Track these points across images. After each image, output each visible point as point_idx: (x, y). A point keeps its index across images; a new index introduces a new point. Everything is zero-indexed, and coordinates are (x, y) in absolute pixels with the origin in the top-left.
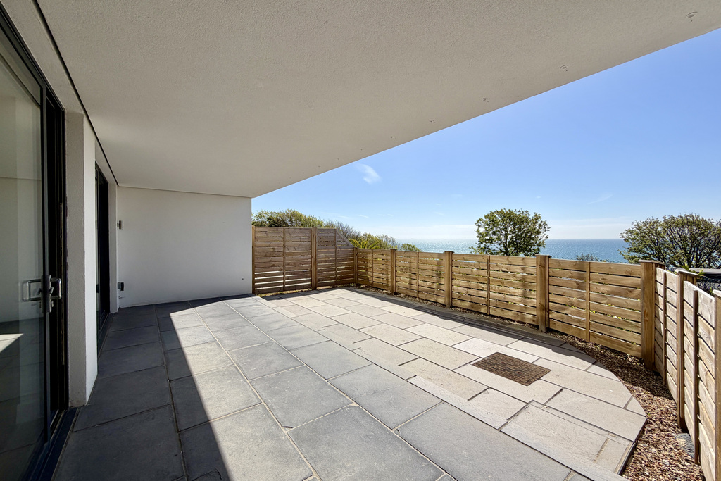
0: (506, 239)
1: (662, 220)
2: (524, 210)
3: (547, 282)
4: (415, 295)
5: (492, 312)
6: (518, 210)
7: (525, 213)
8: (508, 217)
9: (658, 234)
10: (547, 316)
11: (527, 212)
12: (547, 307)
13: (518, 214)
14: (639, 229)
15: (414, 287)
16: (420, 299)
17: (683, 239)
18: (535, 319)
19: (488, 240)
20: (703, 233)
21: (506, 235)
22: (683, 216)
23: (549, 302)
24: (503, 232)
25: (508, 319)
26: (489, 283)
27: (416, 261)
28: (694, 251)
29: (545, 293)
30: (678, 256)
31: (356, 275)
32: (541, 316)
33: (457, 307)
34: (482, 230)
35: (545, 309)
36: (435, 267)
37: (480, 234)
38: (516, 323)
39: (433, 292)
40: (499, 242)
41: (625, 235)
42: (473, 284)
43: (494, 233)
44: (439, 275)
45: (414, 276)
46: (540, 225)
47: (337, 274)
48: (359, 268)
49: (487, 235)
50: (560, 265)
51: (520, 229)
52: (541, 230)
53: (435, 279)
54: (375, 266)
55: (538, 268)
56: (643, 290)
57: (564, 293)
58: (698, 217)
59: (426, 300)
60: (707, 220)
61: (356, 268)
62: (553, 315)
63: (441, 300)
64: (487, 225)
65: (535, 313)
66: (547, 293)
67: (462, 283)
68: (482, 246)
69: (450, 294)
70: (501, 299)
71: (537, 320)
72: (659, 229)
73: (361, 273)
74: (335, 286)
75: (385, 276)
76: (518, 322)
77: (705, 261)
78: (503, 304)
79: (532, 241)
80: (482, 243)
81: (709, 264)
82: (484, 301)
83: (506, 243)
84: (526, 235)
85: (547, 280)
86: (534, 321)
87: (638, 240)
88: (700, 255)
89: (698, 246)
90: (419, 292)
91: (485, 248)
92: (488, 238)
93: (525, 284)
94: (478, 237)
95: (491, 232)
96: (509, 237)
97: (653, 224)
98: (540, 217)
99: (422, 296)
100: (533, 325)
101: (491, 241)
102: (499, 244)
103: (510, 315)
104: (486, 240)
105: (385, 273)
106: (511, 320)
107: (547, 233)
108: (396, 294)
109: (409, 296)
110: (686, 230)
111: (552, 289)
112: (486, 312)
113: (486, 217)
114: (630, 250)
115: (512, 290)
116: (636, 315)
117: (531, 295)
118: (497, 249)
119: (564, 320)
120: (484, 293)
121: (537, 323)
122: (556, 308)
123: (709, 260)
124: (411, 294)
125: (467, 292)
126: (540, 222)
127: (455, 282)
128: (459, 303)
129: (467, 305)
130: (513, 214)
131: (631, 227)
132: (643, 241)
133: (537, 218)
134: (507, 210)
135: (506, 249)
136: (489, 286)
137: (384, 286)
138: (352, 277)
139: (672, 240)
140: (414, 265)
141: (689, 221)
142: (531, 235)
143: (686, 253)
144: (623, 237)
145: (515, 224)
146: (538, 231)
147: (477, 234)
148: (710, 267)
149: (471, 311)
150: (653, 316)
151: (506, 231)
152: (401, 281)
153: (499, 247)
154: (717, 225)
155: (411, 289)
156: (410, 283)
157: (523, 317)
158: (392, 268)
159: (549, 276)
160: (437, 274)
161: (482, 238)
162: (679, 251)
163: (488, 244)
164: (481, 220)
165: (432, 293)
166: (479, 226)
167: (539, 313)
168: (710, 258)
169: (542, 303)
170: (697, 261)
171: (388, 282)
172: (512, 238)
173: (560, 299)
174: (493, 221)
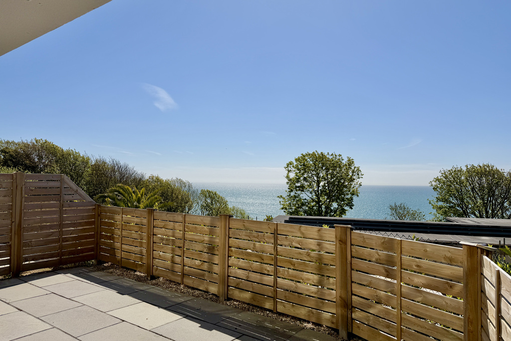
0: (319, 186)
1: (464, 169)
2: (337, 154)
3: (349, 266)
4: (179, 279)
5: (280, 309)
6: (330, 154)
7: (338, 157)
8: (320, 161)
9: (461, 183)
10: (349, 316)
11: (340, 155)
12: (349, 302)
13: (331, 157)
14: (446, 177)
15: (178, 268)
16: (186, 286)
17: (482, 188)
18: (335, 321)
19: (298, 187)
20: (497, 183)
21: (318, 182)
22: (481, 165)
23: (352, 294)
24: (315, 178)
25: (300, 319)
26: (276, 265)
27: (181, 228)
28: (490, 201)
29: (347, 282)
30: (478, 207)
31: (97, 247)
32: (342, 315)
33: (235, 300)
34: (292, 175)
35: (347, 305)
36: (206, 238)
37: (290, 180)
38: (310, 326)
39: (203, 275)
40: (311, 190)
41: (434, 183)
42: (256, 265)
43: (305, 179)
44: (211, 250)
45: (179, 252)
46: (353, 172)
47: (61, 247)
48: (102, 236)
49: (298, 182)
50: (364, 242)
51: (333, 176)
52: (354, 177)
53: (206, 256)
54: (124, 233)
55: (338, 245)
56: (466, 285)
57: (370, 283)
58: (493, 166)
59: (193, 288)
60: (500, 170)
61: (97, 236)
62: (357, 314)
63: (213, 289)
64: (298, 169)
65: (334, 311)
66: (349, 282)
67: (242, 263)
68: (292, 194)
69: (225, 280)
70: (292, 289)
71: (337, 321)
72: (463, 178)
73: (105, 244)
74: (58, 268)
75: (138, 249)
76: (314, 323)
77: (499, 210)
78: (296, 297)
79: (345, 189)
80: (292, 191)
81: (502, 214)
82: (269, 291)
83: (318, 191)
84: (339, 182)
85: (349, 262)
86: (333, 323)
87: (445, 189)
88: (495, 205)
89: (493, 195)
90: (184, 275)
91: (295, 197)
92: (298, 185)
93: (321, 269)
94: (288, 183)
95: (302, 178)
96: (322, 184)
97: (457, 173)
98: (353, 162)
99: (187, 281)
100: (333, 329)
101: (302, 188)
102: (311, 193)
103: (302, 312)
104: (296, 187)
105: (138, 244)
106: (305, 321)
107: (360, 180)
108: (153, 278)
109: (171, 281)
110: (484, 180)
111: (356, 276)
112: (272, 308)
113: (296, 160)
114: (438, 199)
115: (305, 275)
116: (457, 322)
117: (329, 284)
118: (308, 198)
119: (371, 323)
120: (269, 280)
121: (337, 326)
122: (361, 304)
123: (502, 210)
124: (173, 278)
125: (248, 277)
126: (353, 168)
127: (233, 260)
128: (237, 294)
129: (246, 296)
130: (326, 157)
131: (439, 175)
132: (449, 191)
133: (350, 163)
134: (320, 153)
135: (319, 198)
136: (276, 270)
137: (137, 265)
138: (91, 250)
139: (473, 189)
140: (179, 234)
141: (486, 171)
142: (344, 183)
143: (484, 203)
144: (432, 185)
145: (327, 169)
146: (351, 178)
147: (287, 181)
148: (503, 217)
149: (253, 305)
150: (480, 327)
151: (318, 177)
152: (160, 258)
153: (310, 195)
154: (507, 175)
155: (173, 271)
156: (173, 262)
157: (319, 317)
158: (149, 238)
159: (352, 257)
160: (209, 248)
161: (292, 185)
162: (479, 201)
163: (299, 192)
164: (291, 163)
165: (201, 277)
166: (289, 171)
167: (340, 312)
168: (503, 208)
169: (343, 296)
170: (493, 211)
171: (141, 259)
172: (324, 186)
173: (364, 292)
174: (304, 165)
